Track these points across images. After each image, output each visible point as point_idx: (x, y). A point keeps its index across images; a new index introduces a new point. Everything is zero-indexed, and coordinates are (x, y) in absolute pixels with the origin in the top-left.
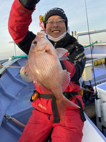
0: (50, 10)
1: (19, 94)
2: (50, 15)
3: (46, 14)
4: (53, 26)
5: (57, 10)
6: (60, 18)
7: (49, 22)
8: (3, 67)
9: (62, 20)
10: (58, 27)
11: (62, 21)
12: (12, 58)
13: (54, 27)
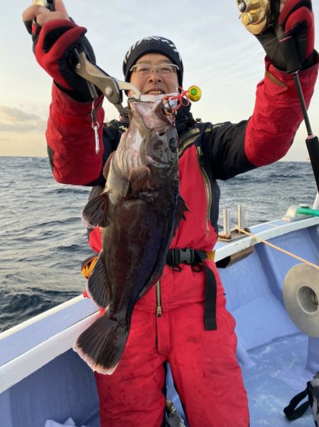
0: (143, 41)
1: (268, 349)
2: (141, 52)
3: (134, 48)
4: (149, 79)
5: (160, 40)
6: (166, 61)
7: (138, 69)
8: (248, 236)
9: (170, 65)
10: (159, 81)
11: (171, 68)
12: (298, 212)
13: (151, 81)
